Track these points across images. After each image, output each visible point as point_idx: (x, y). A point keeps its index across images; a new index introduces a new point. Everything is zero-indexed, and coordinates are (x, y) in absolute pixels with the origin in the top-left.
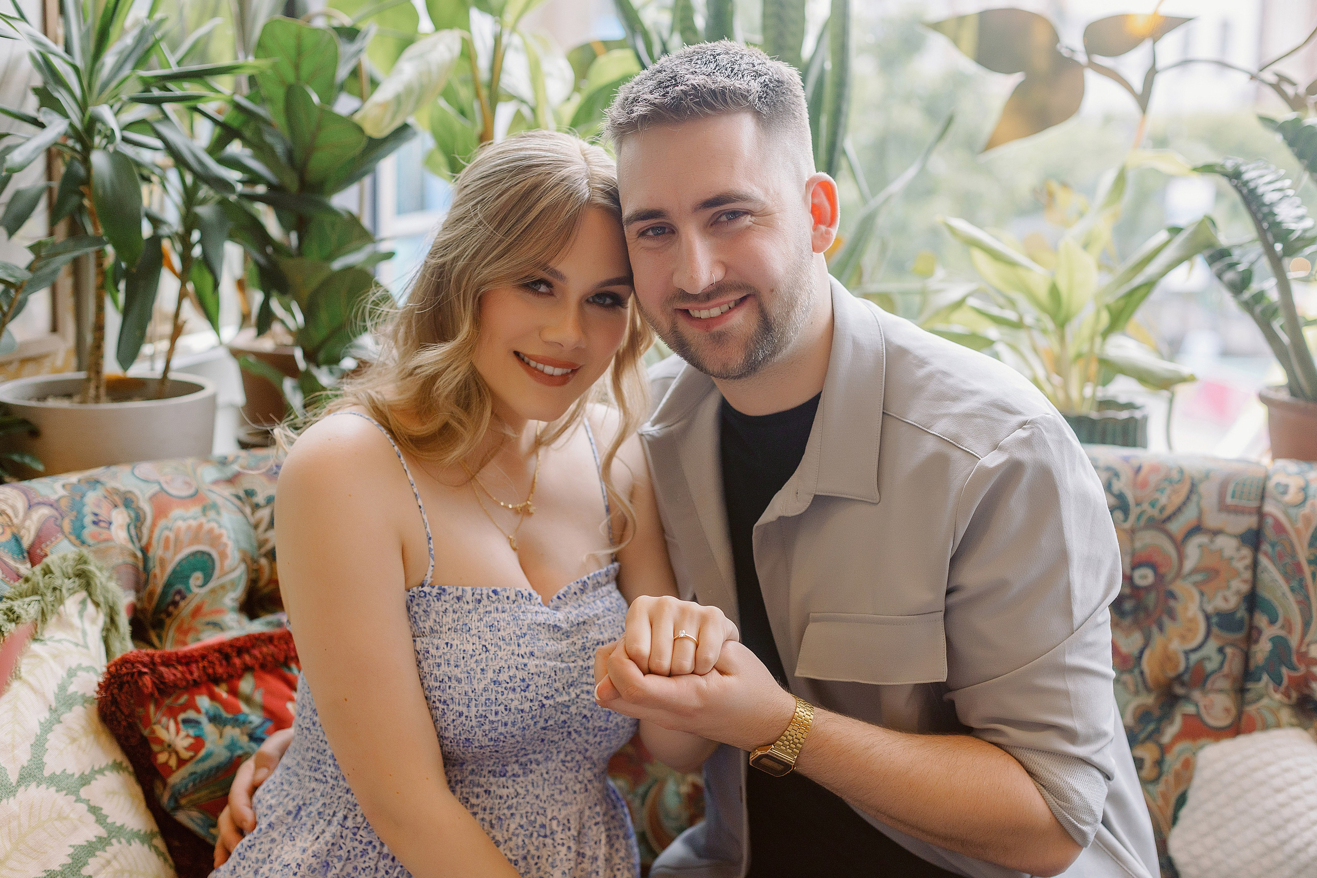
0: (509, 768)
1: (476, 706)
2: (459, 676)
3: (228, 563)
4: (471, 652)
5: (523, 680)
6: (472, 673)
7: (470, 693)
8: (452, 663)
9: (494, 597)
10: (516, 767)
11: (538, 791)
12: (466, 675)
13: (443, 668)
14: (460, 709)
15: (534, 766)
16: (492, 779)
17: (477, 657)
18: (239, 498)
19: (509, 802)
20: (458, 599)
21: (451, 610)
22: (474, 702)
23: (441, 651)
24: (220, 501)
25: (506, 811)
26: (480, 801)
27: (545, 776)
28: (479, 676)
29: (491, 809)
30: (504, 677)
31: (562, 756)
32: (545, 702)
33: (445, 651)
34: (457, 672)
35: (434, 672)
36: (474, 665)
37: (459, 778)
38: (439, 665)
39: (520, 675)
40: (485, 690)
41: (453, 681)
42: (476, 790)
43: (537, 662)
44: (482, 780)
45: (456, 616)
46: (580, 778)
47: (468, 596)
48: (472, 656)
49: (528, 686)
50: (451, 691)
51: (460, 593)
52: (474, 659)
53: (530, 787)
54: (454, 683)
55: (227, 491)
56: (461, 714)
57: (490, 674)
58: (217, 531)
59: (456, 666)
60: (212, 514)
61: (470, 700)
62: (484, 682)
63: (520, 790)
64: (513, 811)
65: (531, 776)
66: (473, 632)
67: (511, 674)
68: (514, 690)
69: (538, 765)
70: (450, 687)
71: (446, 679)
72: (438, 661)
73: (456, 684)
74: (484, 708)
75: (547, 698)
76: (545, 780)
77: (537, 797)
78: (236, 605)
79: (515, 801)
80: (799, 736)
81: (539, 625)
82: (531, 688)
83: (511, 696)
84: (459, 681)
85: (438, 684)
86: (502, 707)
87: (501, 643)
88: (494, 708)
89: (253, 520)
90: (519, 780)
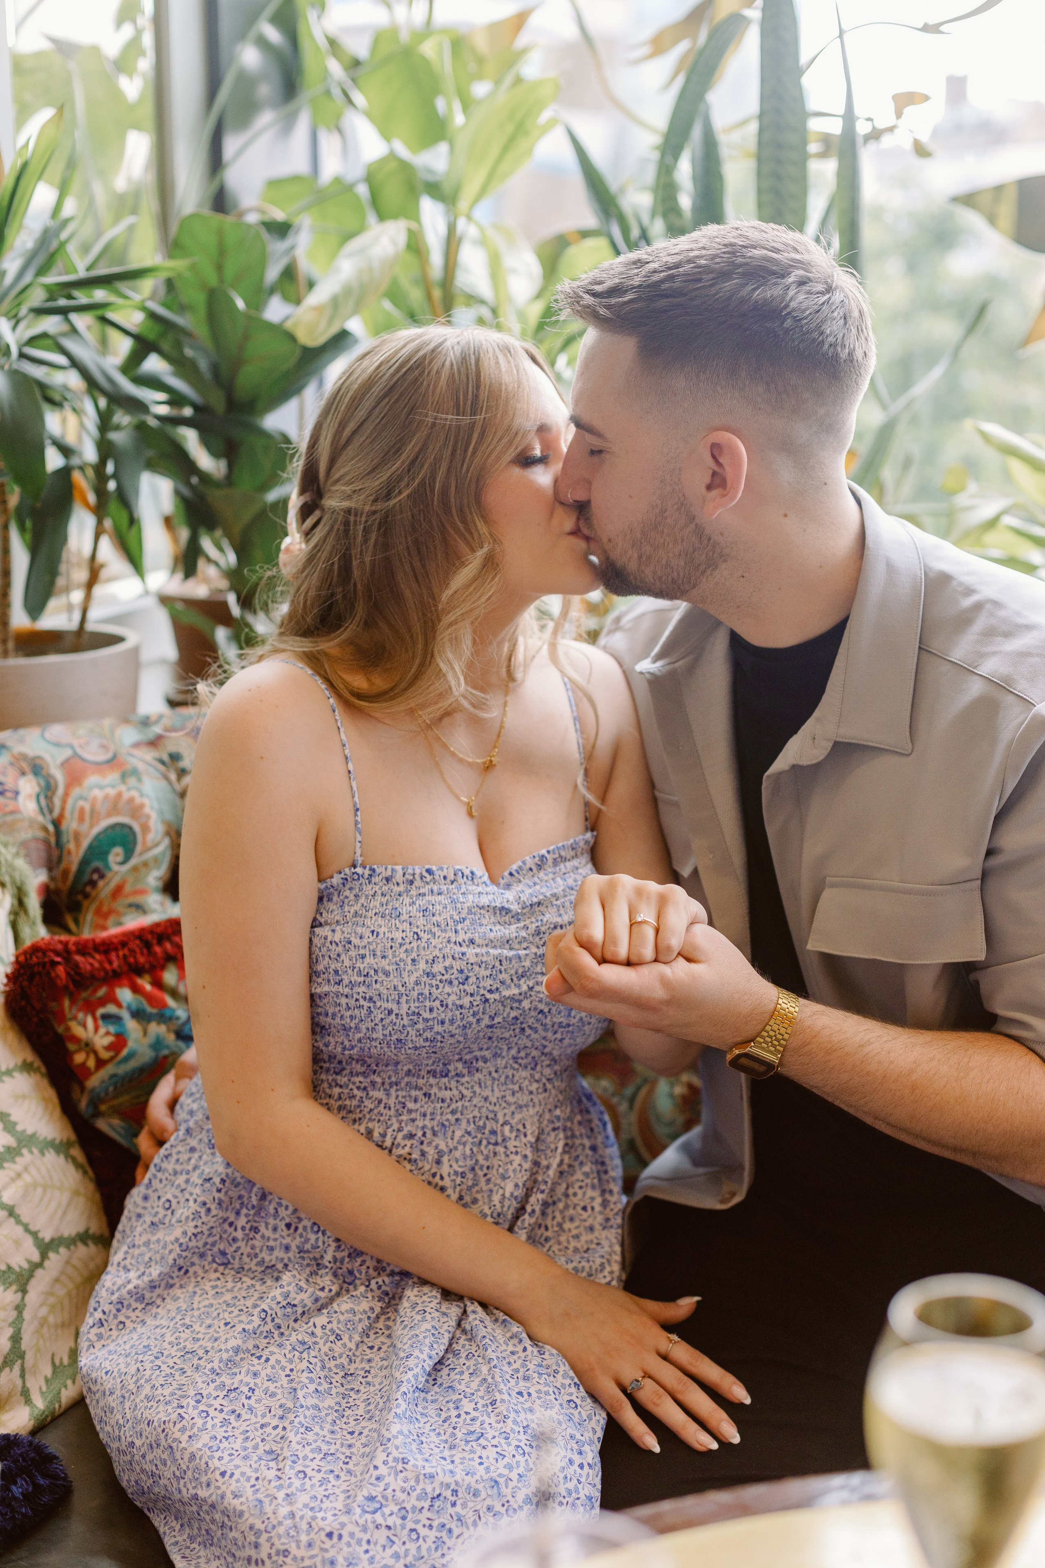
0: (451, 1067)
1: (407, 1001)
2: (387, 968)
3: (151, 837)
4: (400, 941)
5: (461, 971)
6: (402, 964)
7: (400, 988)
8: (378, 953)
9: (429, 878)
10: (460, 1065)
11: (487, 1093)
12: (395, 967)
13: (368, 960)
14: (390, 1006)
15: (480, 1064)
16: (432, 1081)
17: (408, 946)
18: (163, 762)
19: (453, 1106)
20: (388, 880)
21: (379, 892)
22: (405, 997)
23: (365, 941)
24: (141, 766)
25: (449, 1116)
26: (418, 1105)
27: (495, 1075)
28: (409, 967)
29: (432, 1114)
30: (438, 968)
31: (513, 1052)
32: (488, 996)
33: (371, 940)
34: (384, 963)
35: (357, 965)
36: (403, 956)
37: (393, 1079)
38: (363, 957)
39: (457, 965)
40: (417, 983)
41: (380, 974)
42: (414, 1093)
43: (478, 950)
44: (421, 1082)
45: (384, 900)
46: (537, 1076)
47: (399, 877)
48: (401, 945)
49: (467, 978)
50: (378, 986)
51: (389, 873)
52: (404, 948)
53: (477, 1089)
54: (381, 977)
55: (149, 755)
56: (390, 1012)
57: (422, 965)
58: (138, 801)
59: (384, 957)
60: (132, 781)
61: (400, 995)
62: (416, 974)
63: (465, 1092)
64: (458, 1115)
65: (478, 1076)
66: (404, 917)
67: (447, 964)
68: (451, 983)
69: (485, 1062)
70: (376, 982)
71: (372, 972)
72: (362, 952)
73: (384, 977)
74: (417, 1004)
75: (490, 991)
76: (494, 1079)
77: (486, 1099)
78: (160, 884)
79: (460, 1104)
80: (783, 1031)
81: (482, 908)
82: (471, 981)
83: (448, 989)
84: (387, 974)
85: (362, 979)
86: (437, 1003)
87: (435, 930)
88: (427, 1004)
89: (178, 788)
90: (464, 1080)
